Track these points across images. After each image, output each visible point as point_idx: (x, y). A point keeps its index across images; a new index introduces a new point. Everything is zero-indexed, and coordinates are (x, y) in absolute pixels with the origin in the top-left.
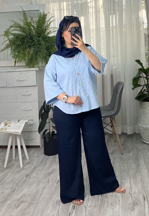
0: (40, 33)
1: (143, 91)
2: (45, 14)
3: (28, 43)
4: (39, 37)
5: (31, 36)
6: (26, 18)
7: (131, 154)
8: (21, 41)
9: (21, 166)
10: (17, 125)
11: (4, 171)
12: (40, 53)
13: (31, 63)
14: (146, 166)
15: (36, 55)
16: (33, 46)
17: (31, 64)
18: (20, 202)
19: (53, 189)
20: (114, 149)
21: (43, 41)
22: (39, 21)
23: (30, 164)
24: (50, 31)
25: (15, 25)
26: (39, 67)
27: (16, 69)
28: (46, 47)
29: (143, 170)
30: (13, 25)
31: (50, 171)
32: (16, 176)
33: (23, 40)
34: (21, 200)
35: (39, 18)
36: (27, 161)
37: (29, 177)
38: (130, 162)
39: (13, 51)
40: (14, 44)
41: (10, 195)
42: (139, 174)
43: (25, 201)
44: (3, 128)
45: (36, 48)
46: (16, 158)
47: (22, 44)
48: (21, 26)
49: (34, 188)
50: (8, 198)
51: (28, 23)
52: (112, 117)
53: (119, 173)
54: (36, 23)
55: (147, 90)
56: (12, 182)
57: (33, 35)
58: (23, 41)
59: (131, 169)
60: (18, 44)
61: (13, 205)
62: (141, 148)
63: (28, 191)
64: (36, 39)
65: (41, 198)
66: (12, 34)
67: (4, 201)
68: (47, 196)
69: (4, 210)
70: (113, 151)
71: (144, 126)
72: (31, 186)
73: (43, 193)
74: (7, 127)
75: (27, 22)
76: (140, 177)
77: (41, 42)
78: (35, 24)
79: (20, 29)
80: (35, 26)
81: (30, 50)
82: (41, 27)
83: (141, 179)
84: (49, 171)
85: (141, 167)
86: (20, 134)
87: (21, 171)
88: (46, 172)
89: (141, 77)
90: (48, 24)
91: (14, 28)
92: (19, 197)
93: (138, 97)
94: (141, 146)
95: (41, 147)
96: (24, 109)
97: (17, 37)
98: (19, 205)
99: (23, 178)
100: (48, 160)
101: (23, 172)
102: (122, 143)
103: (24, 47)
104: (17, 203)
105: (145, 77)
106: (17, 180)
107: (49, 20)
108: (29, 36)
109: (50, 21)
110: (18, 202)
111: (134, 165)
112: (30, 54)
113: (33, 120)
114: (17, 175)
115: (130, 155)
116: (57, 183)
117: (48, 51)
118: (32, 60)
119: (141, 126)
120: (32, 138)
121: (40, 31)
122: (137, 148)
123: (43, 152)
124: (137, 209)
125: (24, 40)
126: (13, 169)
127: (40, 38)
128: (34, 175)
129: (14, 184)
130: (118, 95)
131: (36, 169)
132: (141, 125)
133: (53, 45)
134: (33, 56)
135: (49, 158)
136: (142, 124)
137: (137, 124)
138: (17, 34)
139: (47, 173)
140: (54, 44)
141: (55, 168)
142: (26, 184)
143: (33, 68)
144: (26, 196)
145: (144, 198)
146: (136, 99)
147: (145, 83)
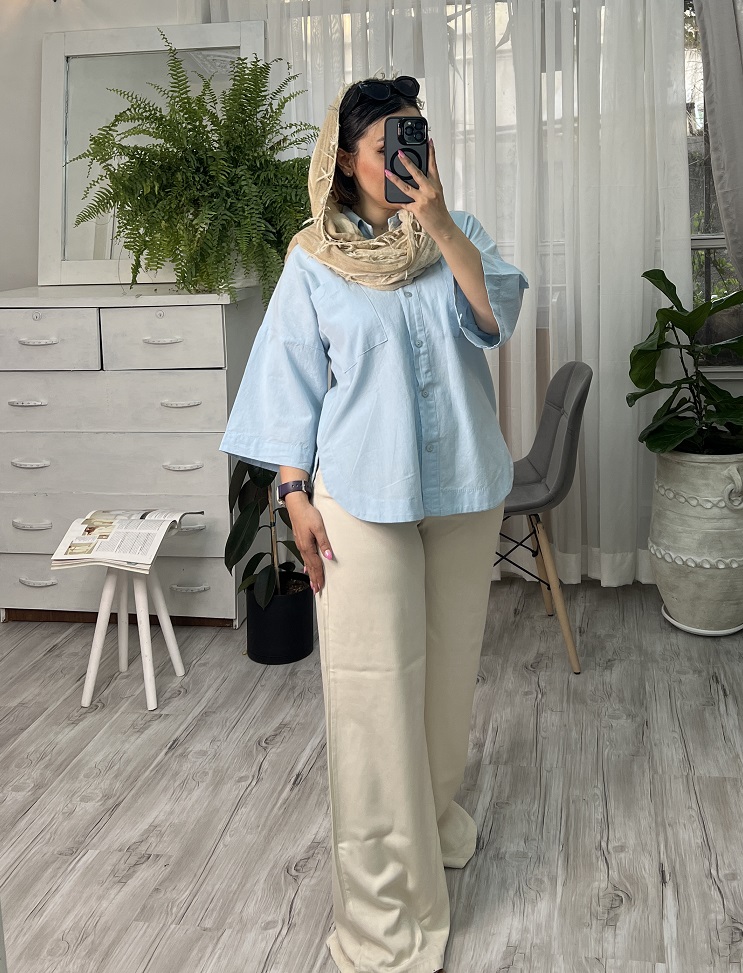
0: (239, 147)
1: (674, 405)
2: (260, 64)
3: (188, 187)
4: (235, 163)
5: (200, 161)
6: (180, 84)
7: (614, 677)
8: (158, 178)
9: (152, 704)
10: (134, 531)
11: (82, 720)
12: (238, 232)
13: (199, 274)
14: (678, 730)
15: (221, 240)
16: (210, 202)
17: (201, 276)
18: (136, 858)
19: (276, 809)
20: (542, 650)
21: (250, 181)
22: (236, 93)
23: (190, 696)
24: (285, 140)
25: (135, 109)
26: (231, 291)
27: (138, 296)
28: (266, 209)
29: (665, 749)
30: (128, 112)
31: (268, 730)
32: (127, 746)
33: (169, 175)
34: (143, 849)
35: (235, 80)
36: (175, 684)
37: (180, 751)
38: (610, 710)
39: (130, 220)
40: (130, 191)
41: (96, 823)
42: (646, 764)
43: (158, 856)
44: (77, 542)
45: (222, 210)
46: (132, 668)
47: (162, 194)
48: (162, 117)
49: (196, 801)
50: (88, 840)
51: (190, 104)
52: (536, 515)
53: (561, 757)
54: (224, 103)
55: (692, 400)
56: (111, 768)
57: (210, 154)
58: (167, 179)
59: (611, 741)
60: (147, 190)
61: (108, 868)
62: (659, 648)
63: (171, 813)
64: (221, 171)
65: (226, 846)
66: (123, 148)
67: (74, 851)
68: (249, 837)
69: (66, 887)
70: (539, 656)
71: (673, 556)
72: (185, 794)
73: (233, 826)
74: (93, 539)
75: (188, 98)
76: (647, 780)
77: (243, 183)
78: (219, 106)
79: (159, 127)
80: (221, 116)
81: (196, 215)
82: (245, 121)
83: (654, 787)
84: (262, 731)
85: (657, 736)
86: (145, 570)
87: (149, 726)
88: (252, 732)
89: (668, 345)
90: (275, 107)
91: (131, 125)
92: (132, 835)
93: (652, 434)
94: (658, 644)
95: (236, 623)
96: (167, 463)
97: (142, 162)
98: (132, 870)
99: (157, 755)
100: (263, 682)
101: (156, 727)
102: (578, 624)
103: (173, 206)
104: (122, 862)
105: (685, 347)
106: (128, 761)
107: (279, 91)
108: (192, 159)
109: (285, 94)
110: (126, 857)
111: (624, 725)
112: (195, 236)
113: (202, 513)
114: (133, 739)
115: (608, 680)
116: (294, 784)
117: (273, 225)
118: (203, 260)
119: (663, 558)
120: (202, 588)
121: (241, 137)
122: (640, 648)
123: (245, 647)
124: (628, 919)
125: (173, 174)
126: (118, 714)
127: (239, 169)
128: (199, 744)
129: (116, 777)
130: (565, 421)
131: (210, 719)
132: (663, 552)
133: (294, 198)
134: (210, 245)
135: (266, 675)
136: (667, 548)
137: (646, 547)
138: (142, 149)
139: (255, 738)
140: (296, 195)
141: (288, 719)
142: (164, 783)
143: (210, 292)
144: (161, 835)
145: (663, 873)
146: (641, 439)
147: (686, 371)
